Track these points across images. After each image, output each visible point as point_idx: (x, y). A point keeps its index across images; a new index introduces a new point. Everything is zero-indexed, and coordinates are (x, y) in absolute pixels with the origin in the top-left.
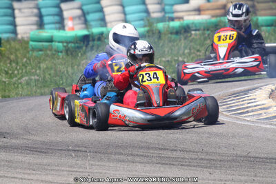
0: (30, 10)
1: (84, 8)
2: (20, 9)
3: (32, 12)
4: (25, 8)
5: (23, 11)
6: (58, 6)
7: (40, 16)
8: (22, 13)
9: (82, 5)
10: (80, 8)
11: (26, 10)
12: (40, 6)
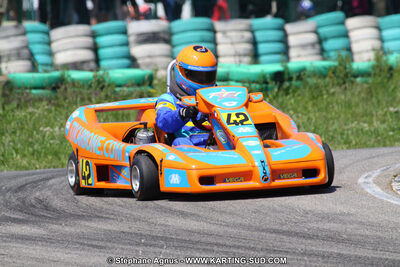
0: (239, 34)
1: (321, 31)
2: (224, 32)
3: (243, 37)
4: (231, 31)
5: (229, 34)
6: (282, 29)
7: (254, 43)
8: (227, 37)
9: (318, 27)
10: (315, 32)
11: (233, 34)
12: (255, 27)
